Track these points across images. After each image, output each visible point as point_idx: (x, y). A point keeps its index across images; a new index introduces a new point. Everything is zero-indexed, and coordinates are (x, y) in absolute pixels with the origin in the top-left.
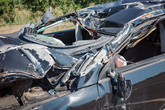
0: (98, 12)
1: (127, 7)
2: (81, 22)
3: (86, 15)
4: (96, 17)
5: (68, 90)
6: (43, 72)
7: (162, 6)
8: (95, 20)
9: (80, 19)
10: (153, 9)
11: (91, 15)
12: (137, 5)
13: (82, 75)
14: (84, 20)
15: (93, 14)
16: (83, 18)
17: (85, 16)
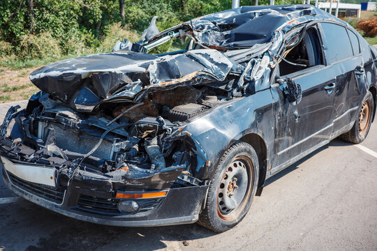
0: (218, 24)
1: (257, 16)
2: (197, 38)
3: (203, 27)
4: (216, 30)
5: (243, 96)
6: (224, 74)
7: (301, 13)
8: (214, 34)
9: (195, 33)
10: (292, 15)
11: (209, 28)
12: (269, 12)
13: (256, 79)
14: (201, 34)
15: (211, 26)
16: (198, 31)
17: (201, 29)
